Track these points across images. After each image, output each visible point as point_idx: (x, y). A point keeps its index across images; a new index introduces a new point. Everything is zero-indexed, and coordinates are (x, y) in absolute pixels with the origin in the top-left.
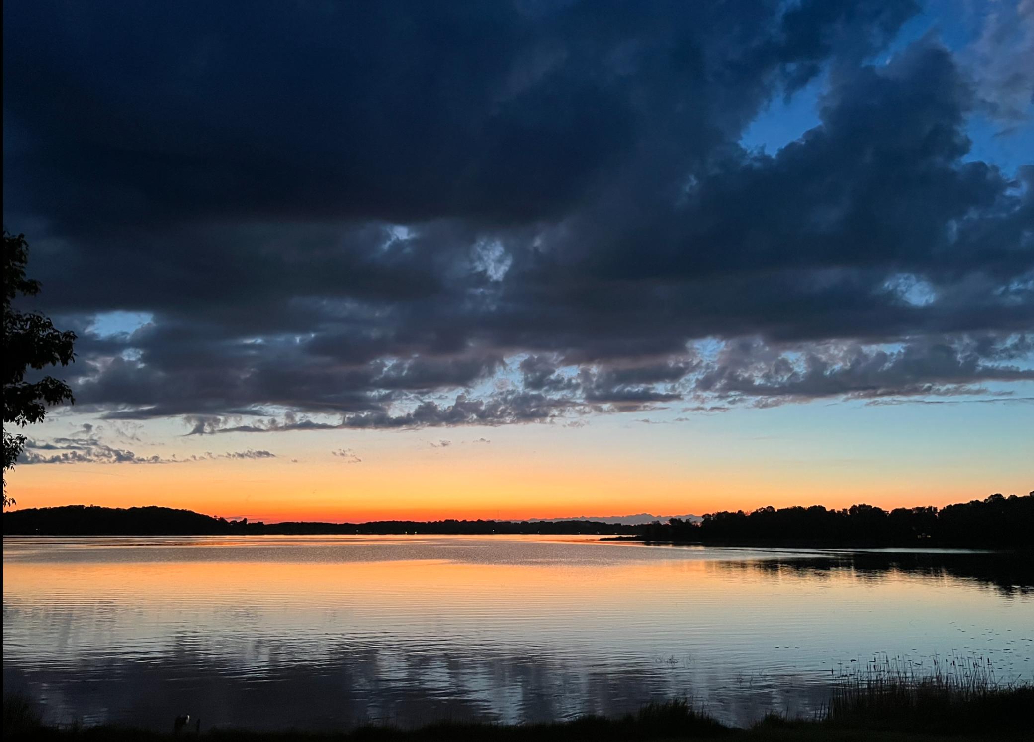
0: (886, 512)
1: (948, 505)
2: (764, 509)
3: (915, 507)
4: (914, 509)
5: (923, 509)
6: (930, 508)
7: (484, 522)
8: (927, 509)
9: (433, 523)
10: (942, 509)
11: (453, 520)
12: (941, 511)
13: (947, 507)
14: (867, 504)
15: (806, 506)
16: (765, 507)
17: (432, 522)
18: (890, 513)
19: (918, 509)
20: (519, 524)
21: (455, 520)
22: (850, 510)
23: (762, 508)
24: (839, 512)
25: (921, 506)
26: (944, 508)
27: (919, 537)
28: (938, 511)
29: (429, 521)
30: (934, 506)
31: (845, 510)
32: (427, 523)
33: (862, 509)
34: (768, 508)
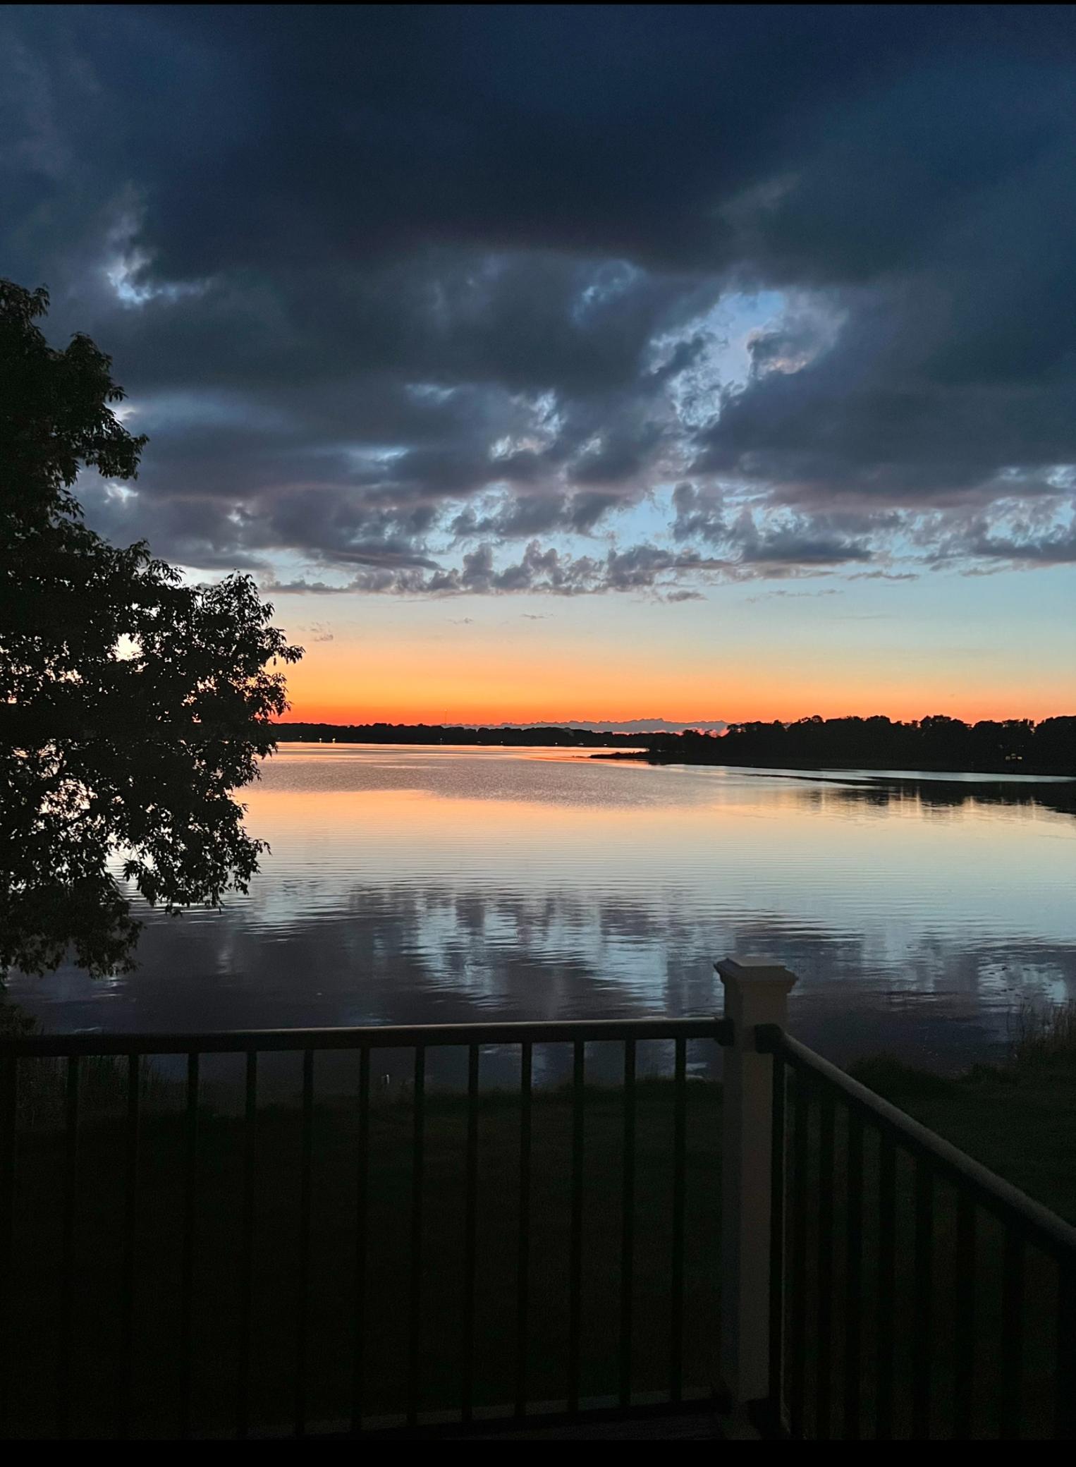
0: (967, 725)
1: (1049, 717)
2: (809, 719)
3: (1007, 719)
4: (1004, 722)
5: (1016, 722)
6: (1025, 721)
7: (428, 727)
8: (1021, 722)
9: (357, 728)
10: (1040, 722)
11: (385, 724)
12: (1038, 725)
13: (1047, 720)
14: (945, 715)
15: (864, 716)
16: (811, 716)
17: (356, 725)
18: (973, 726)
19: (1009, 721)
20: (475, 730)
21: (388, 723)
22: (921, 722)
23: (807, 718)
24: (907, 724)
25: (1013, 719)
26: (1043, 721)
27: (1007, 758)
28: (1035, 725)
29: (351, 724)
30: (1030, 718)
31: (915, 722)
32: (349, 727)
33: (937, 721)
34: (815, 717)
